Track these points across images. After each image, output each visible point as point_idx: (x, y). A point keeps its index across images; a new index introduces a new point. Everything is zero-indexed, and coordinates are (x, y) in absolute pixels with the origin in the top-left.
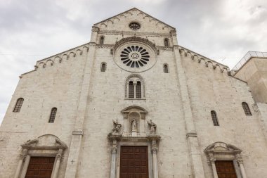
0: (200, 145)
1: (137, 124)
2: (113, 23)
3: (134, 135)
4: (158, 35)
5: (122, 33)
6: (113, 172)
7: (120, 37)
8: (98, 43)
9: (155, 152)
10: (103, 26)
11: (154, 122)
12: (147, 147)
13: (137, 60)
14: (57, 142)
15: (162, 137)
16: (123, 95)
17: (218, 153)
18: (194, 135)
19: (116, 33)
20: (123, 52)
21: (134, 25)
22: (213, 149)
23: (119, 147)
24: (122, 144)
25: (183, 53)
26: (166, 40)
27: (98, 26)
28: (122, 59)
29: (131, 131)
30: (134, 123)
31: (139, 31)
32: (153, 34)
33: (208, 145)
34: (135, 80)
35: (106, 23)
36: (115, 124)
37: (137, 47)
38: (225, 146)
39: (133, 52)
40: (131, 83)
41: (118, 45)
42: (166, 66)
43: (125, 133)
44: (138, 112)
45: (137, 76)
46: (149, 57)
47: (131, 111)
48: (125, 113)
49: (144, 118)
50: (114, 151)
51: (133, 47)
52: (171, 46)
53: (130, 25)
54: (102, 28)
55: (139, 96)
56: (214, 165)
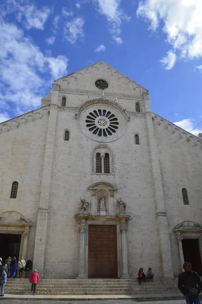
0: (169, 225)
1: (105, 202)
2: (76, 79)
3: (103, 213)
4: (129, 97)
5: (88, 93)
7: (85, 98)
8: (59, 105)
9: (124, 232)
10: (65, 83)
12: (116, 226)
13: (105, 127)
14: (22, 219)
15: (132, 216)
16: (90, 169)
17: (185, 232)
18: (164, 214)
19: (81, 93)
20: (88, 117)
21: (101, 83)
22: (181, 229)
23: (87, 226)
25: (156, 122)
26: (137, 105)
27: (60, 83)
29: (99, 210)
30: (102, 201)
31: (106, 90)
32: (123, 96)
34: (103, 152)
35: (68, 79)
36: (83, 202)
37: (104, 111)
38: (192, 225)
39: (100, 117)
40: (98, 155)
41: (82, 108)
42: (137, 136)
43: (93, 211)
44: (107, 189)
45: (105, 147)
46: (117, 123)
47: (99, 188)
48: (92, 190)
50: (83, 230)
51: (100, 111)
52: (143, 111)
53: (96, 83)
54: (64, 85)
55: (107, 171)
56: (180, 244)
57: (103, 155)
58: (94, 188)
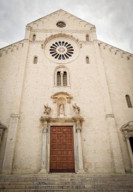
0: (116, 125)
1: (63, 108)
2: (43, 22)
3: (62, 116)
4: (81, 32)
5: (51, 31)
6: (44, 148)
7: (49, 35)
8: (31, 40)
9: (79, 131)
10: (35, 25)
11: (78, 105)
12: (72, 126)
13: (63, 53)
15: (85, 119)
16: (52, 83)
17: (131, 131)
18: (112, 116)
19: (46, 31)
20: (51, 47)
21: (61, 24)
22: (128, 128)
23: (50, 127)
24: (52, 124)
26: (87, 36)
27: (31, 25)
28: (51, 53)
29: (59, 114)
30: (62, 107)
31: (64, 28)
32: (76, 31)
33: (123, 124)
34: (62, 70)
35: (37, 23)
36: (46, 108)
37: (63, 42)
39: (60, 46)
40: (59, 73)
41: (47, 41)
42: (87, 58)
43: (53, 115)
44: (65, 97)
45: (64, 67)
46: (73, 50)
47: (59, 96)
48: (54, 98)
49: (69, 102)
50: (45, 131)
51: (60, 42)
52: (92, 40)
53: (57, 24)
54: (34, 27)
55: (65, 84)
56: (128, 141)
57: (62, 73)
58: (55, 97)
